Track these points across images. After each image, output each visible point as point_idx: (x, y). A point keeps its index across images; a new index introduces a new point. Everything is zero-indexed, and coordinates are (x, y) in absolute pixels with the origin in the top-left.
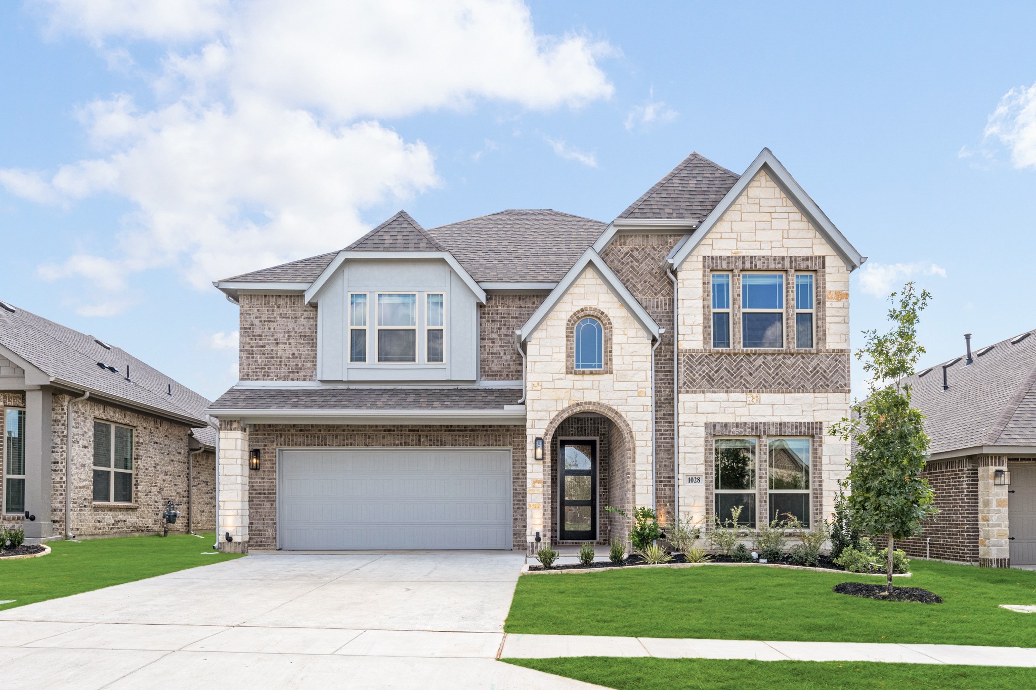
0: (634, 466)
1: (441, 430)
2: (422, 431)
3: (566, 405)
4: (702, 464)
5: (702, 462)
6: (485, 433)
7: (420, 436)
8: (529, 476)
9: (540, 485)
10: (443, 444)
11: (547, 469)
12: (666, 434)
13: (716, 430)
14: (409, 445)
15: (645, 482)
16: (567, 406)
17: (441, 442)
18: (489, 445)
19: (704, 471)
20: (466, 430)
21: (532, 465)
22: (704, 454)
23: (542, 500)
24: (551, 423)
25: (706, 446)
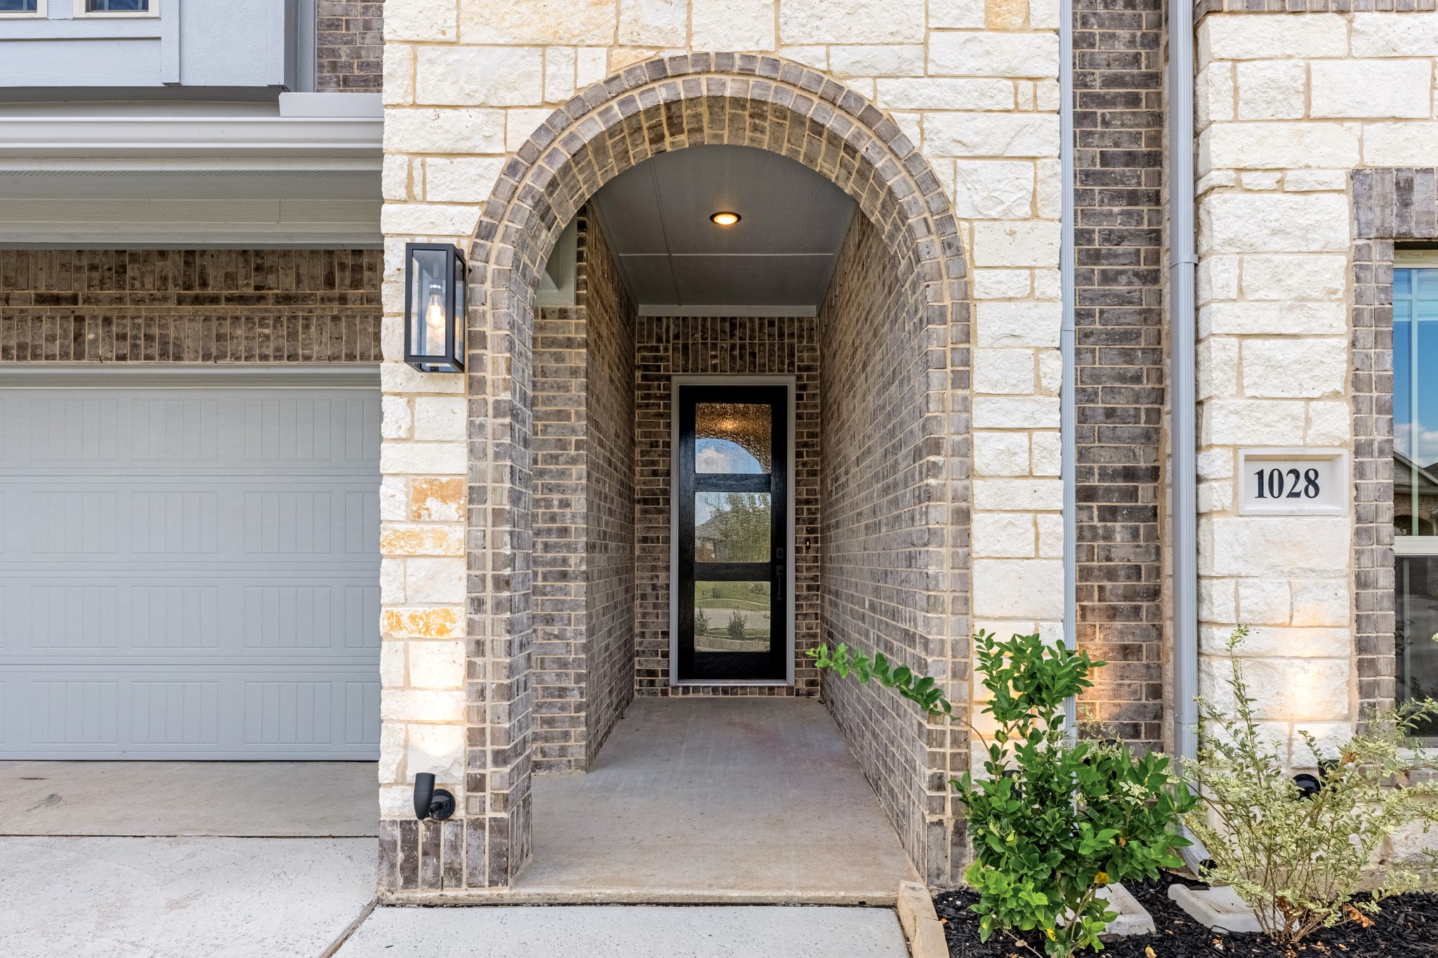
0: (966, 405)
1: (165, 299)
2: (87, 300)
3: (593, 71)
4: (1336, 395)
5: (1339, 386)
6: (335, 308)
7: (80, 319)
8: (391, 457)
9: (453, 510)
10: (170, 351)
11: (491, 422)
12: (1112, 256)
13: (1415, 209)
14: (35, 357)
15: (1023, 493)
16: (603, 75)
17: (164, 343)
18: (351, 357)
19: (1348, 436)
20: (261, 299)
21: (411, 398)
22: (1345, 342)
23: (459, 593)
24: (512, 169)
25: (1359, 297)
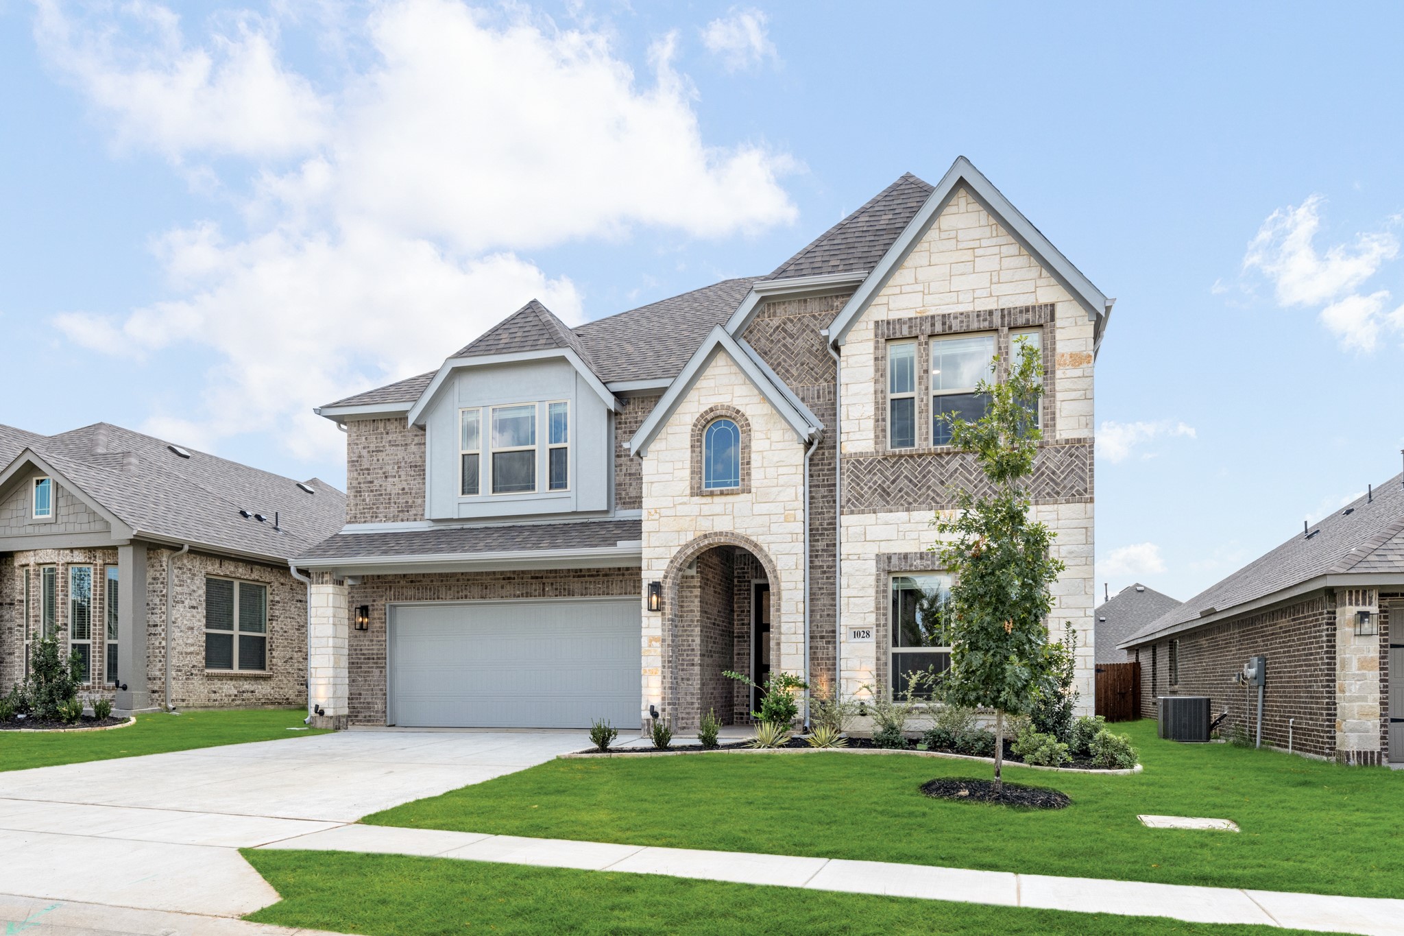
0: (779, 617)
1: (569, 576)
2: (546, 578)
3: (690, 537)
4: (872, 612)
5: (872, 609)
6: (621, 578)
7: (544, 584)
8: (644, 632)
9: (658, 644)
10: (571, 593)
11: (667, 623)
12: (829, 572)
13: (892, 563)
14: (531, 596)
15: (793, 638)
16: (692, 538)
17: (569, 591)
18: (626, 594)
19: (875, 622)
20: (598, 575)
21: (649, 617)
22: (874, 598)
23: (660, 664)
24: (672, 562)
25: (877, 587)
